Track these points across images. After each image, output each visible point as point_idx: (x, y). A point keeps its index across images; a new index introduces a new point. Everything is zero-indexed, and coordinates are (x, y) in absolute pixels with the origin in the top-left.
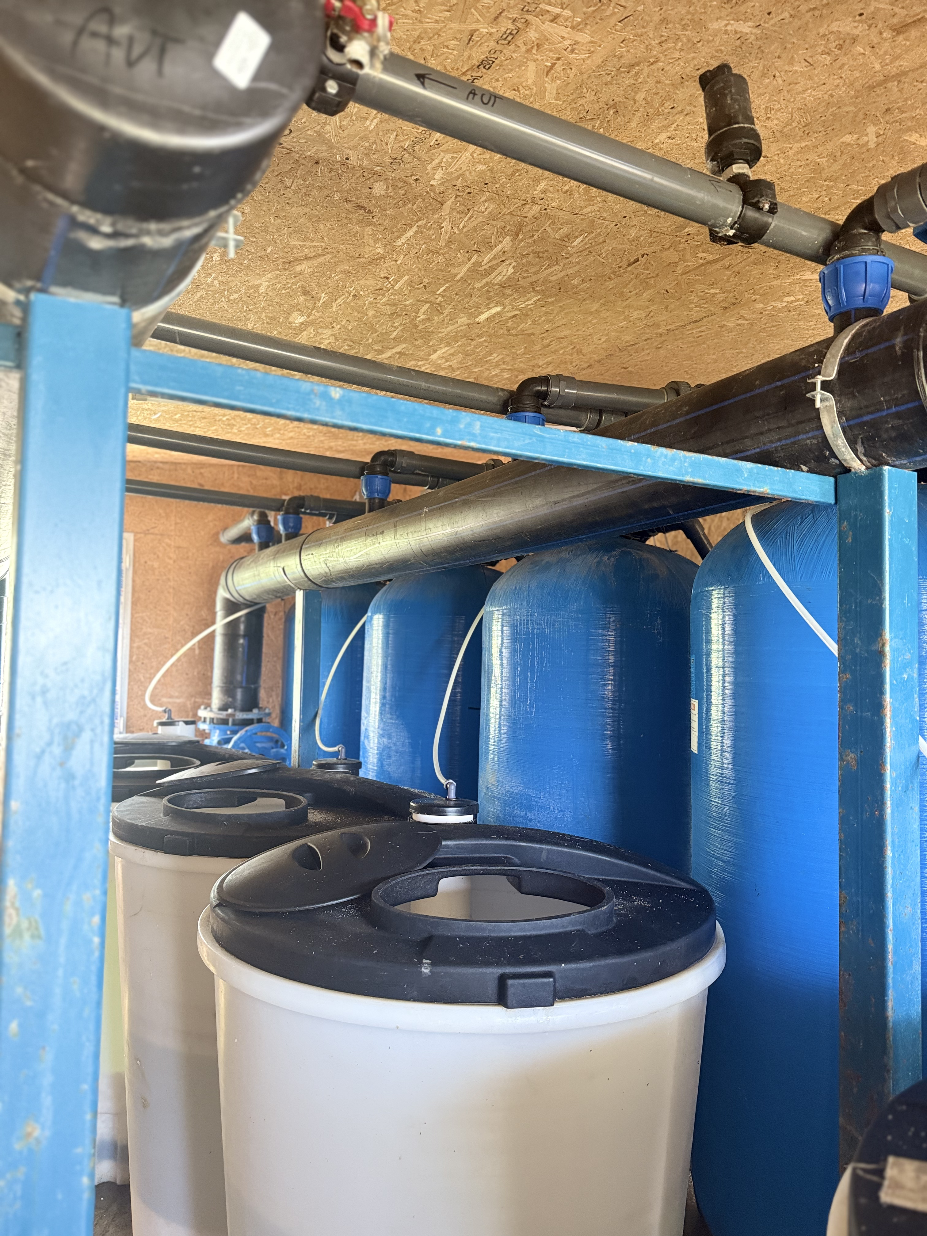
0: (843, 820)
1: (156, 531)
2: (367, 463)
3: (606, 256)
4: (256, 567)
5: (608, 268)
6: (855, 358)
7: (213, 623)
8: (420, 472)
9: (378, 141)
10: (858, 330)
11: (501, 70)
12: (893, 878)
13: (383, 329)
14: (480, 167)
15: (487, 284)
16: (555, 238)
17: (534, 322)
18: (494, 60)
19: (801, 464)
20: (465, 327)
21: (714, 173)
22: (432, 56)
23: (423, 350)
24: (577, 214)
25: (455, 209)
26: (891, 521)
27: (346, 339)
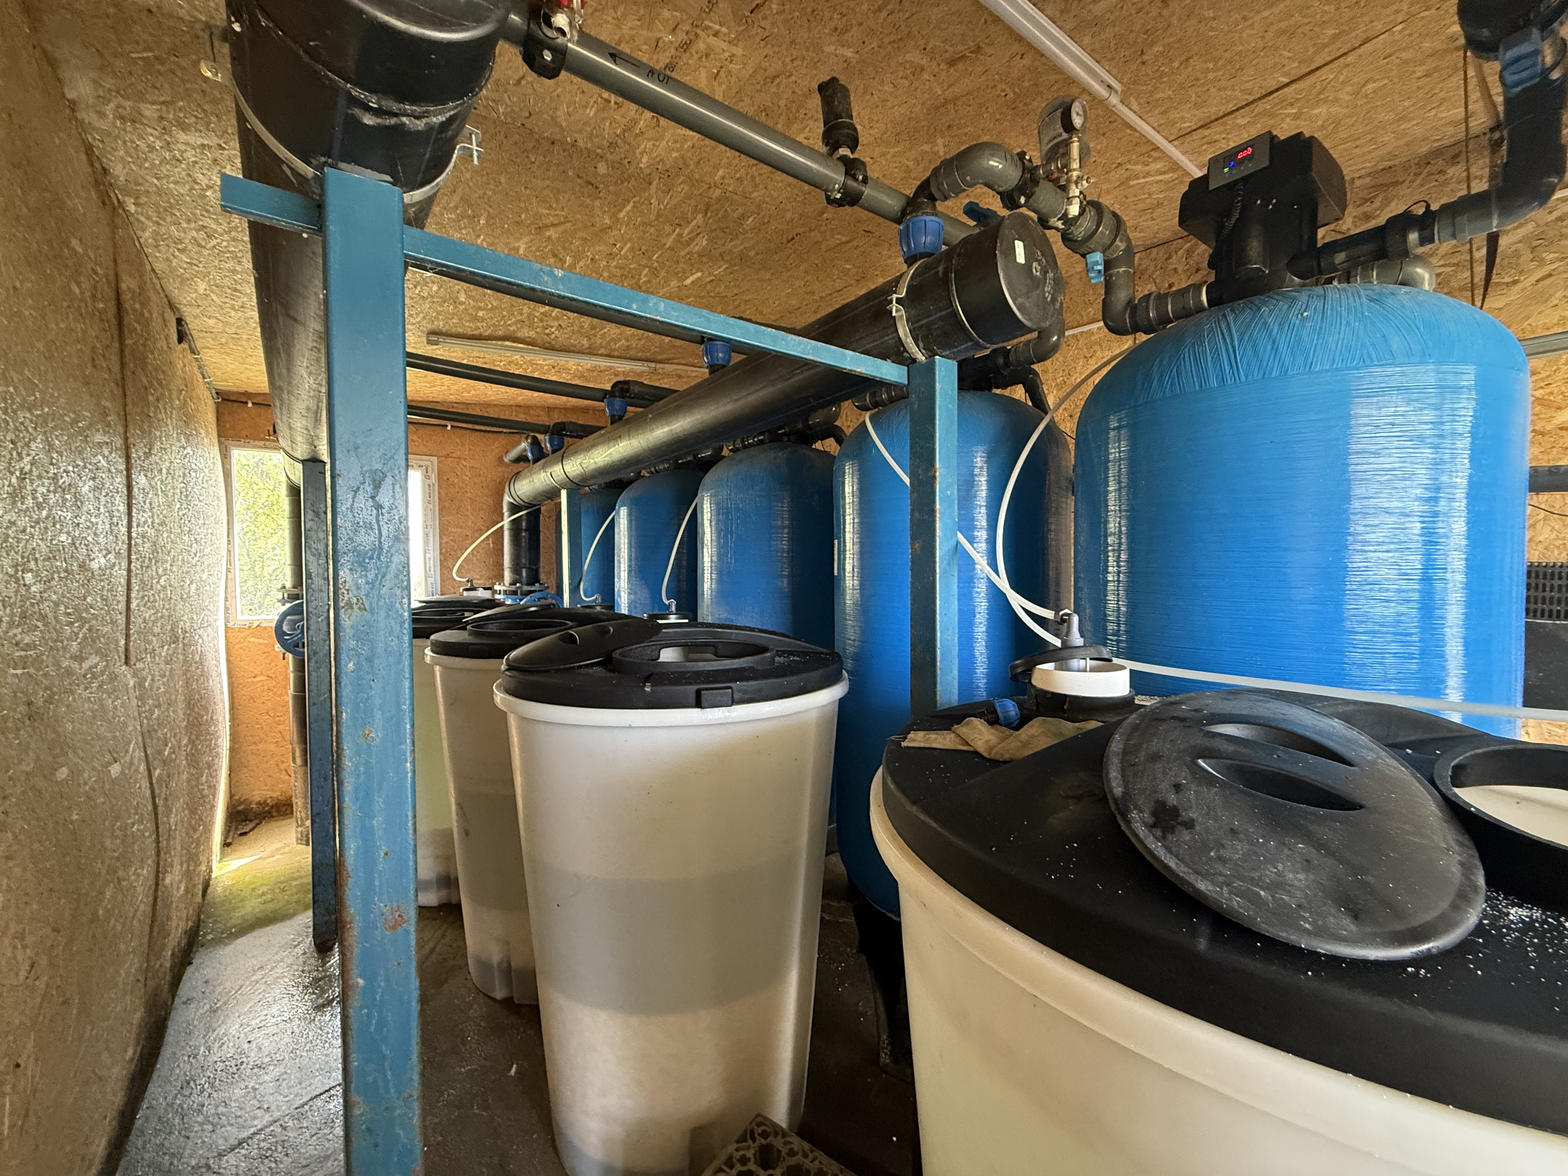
1: (454, 455)
2: (610, 390)
3: (771, 234)
4: (530, 476)
5: (773, 244)
6: (916, 282)
7: (502, 520)
8: (648, 398)
10: (919, 266)
15: (688, 253)
16: (734, 217)
21: (828, 153)
25: (660, 189)
26: (940, 393)
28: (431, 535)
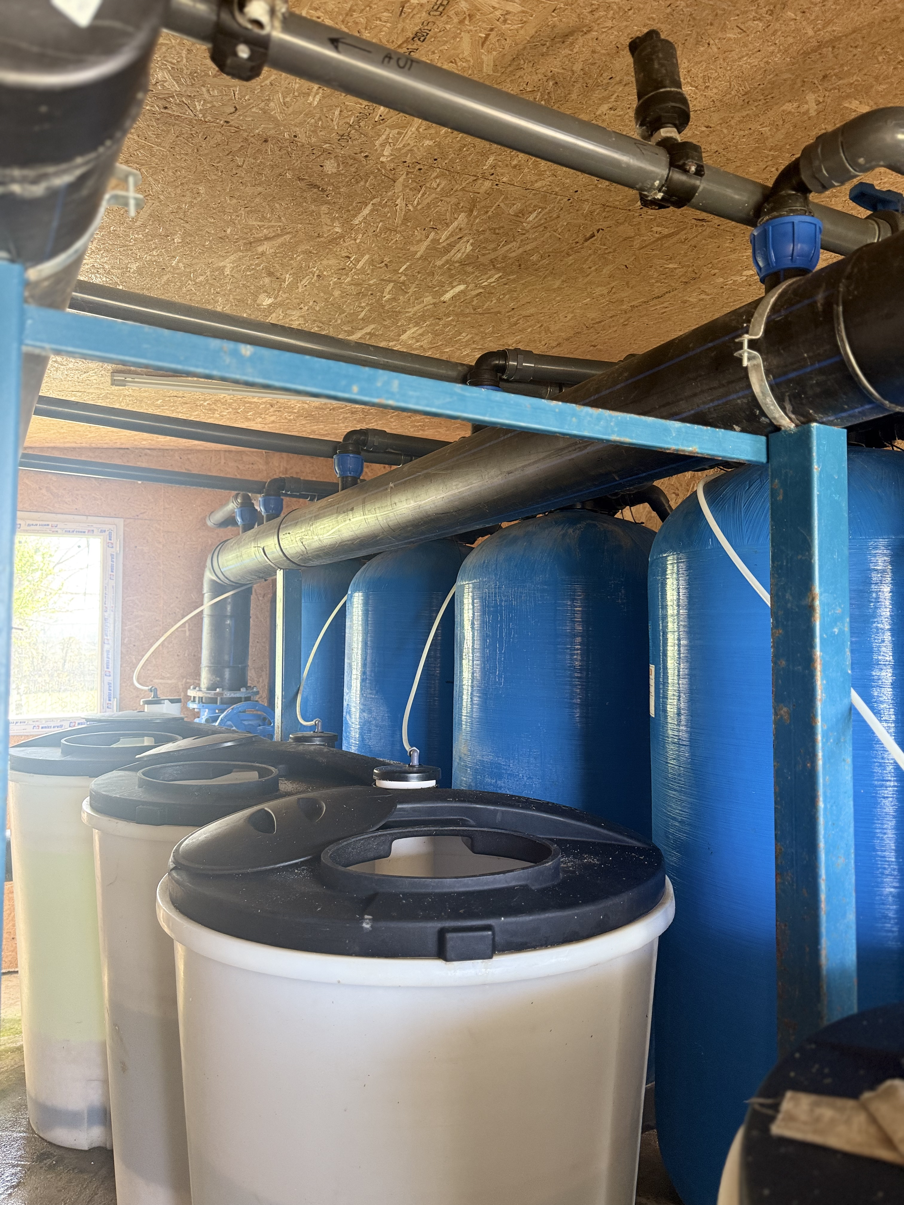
0: (778, 773)
1: (145, 516)
2: (340, 442)
3: (562, 232)
4: (239, 548)
5: (565, 244)
6: (781, 316)
7: (202, 604)
8: (393, 451)
9: (323, 118)
10: (784, 289)
11: (436, 42)
12: (825, 829)
13: (351, 309)
14: (427, 143)
15: (447, 262)
16: (509, 214)
17: (499, 300)
18: (428, 32)
19: (734, 424)
20: (431, 306)
21: (644, 138)
22: (366, 28)
23: (393, 331)
24: (529, 189)
25: (408, 186)
26: (820, 477)
27: (315, 321)
28: (111, 620)
